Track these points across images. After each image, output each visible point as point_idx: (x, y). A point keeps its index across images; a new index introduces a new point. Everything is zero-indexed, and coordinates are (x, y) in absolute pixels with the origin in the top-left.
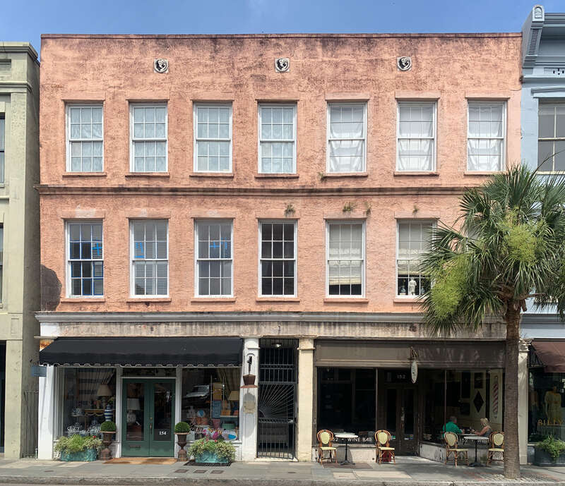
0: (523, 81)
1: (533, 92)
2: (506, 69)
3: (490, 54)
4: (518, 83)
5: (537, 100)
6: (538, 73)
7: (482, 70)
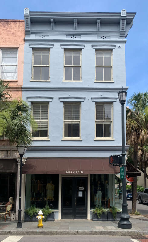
0: (25, 40)
1: (30, 45)
2: (18, 35)
3: (11, 28)
4: (23, 41)
5: (32, 48)
6: (33, 37)
7: (7, 35)
